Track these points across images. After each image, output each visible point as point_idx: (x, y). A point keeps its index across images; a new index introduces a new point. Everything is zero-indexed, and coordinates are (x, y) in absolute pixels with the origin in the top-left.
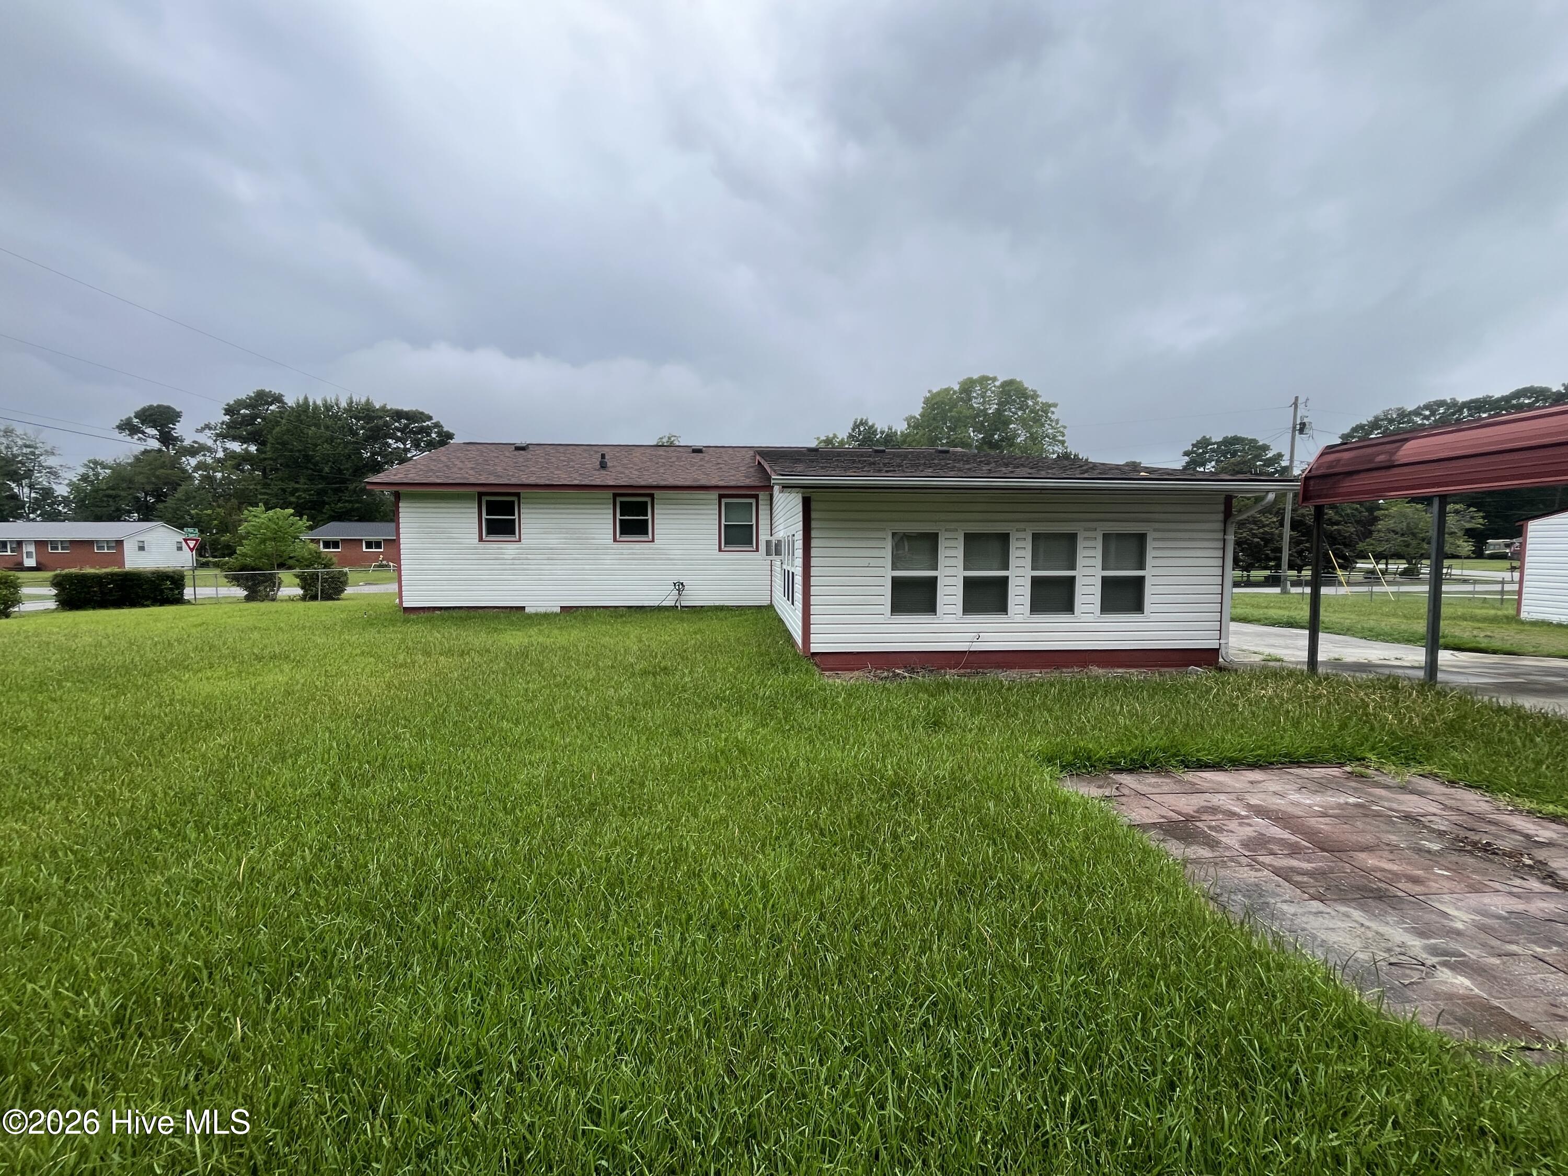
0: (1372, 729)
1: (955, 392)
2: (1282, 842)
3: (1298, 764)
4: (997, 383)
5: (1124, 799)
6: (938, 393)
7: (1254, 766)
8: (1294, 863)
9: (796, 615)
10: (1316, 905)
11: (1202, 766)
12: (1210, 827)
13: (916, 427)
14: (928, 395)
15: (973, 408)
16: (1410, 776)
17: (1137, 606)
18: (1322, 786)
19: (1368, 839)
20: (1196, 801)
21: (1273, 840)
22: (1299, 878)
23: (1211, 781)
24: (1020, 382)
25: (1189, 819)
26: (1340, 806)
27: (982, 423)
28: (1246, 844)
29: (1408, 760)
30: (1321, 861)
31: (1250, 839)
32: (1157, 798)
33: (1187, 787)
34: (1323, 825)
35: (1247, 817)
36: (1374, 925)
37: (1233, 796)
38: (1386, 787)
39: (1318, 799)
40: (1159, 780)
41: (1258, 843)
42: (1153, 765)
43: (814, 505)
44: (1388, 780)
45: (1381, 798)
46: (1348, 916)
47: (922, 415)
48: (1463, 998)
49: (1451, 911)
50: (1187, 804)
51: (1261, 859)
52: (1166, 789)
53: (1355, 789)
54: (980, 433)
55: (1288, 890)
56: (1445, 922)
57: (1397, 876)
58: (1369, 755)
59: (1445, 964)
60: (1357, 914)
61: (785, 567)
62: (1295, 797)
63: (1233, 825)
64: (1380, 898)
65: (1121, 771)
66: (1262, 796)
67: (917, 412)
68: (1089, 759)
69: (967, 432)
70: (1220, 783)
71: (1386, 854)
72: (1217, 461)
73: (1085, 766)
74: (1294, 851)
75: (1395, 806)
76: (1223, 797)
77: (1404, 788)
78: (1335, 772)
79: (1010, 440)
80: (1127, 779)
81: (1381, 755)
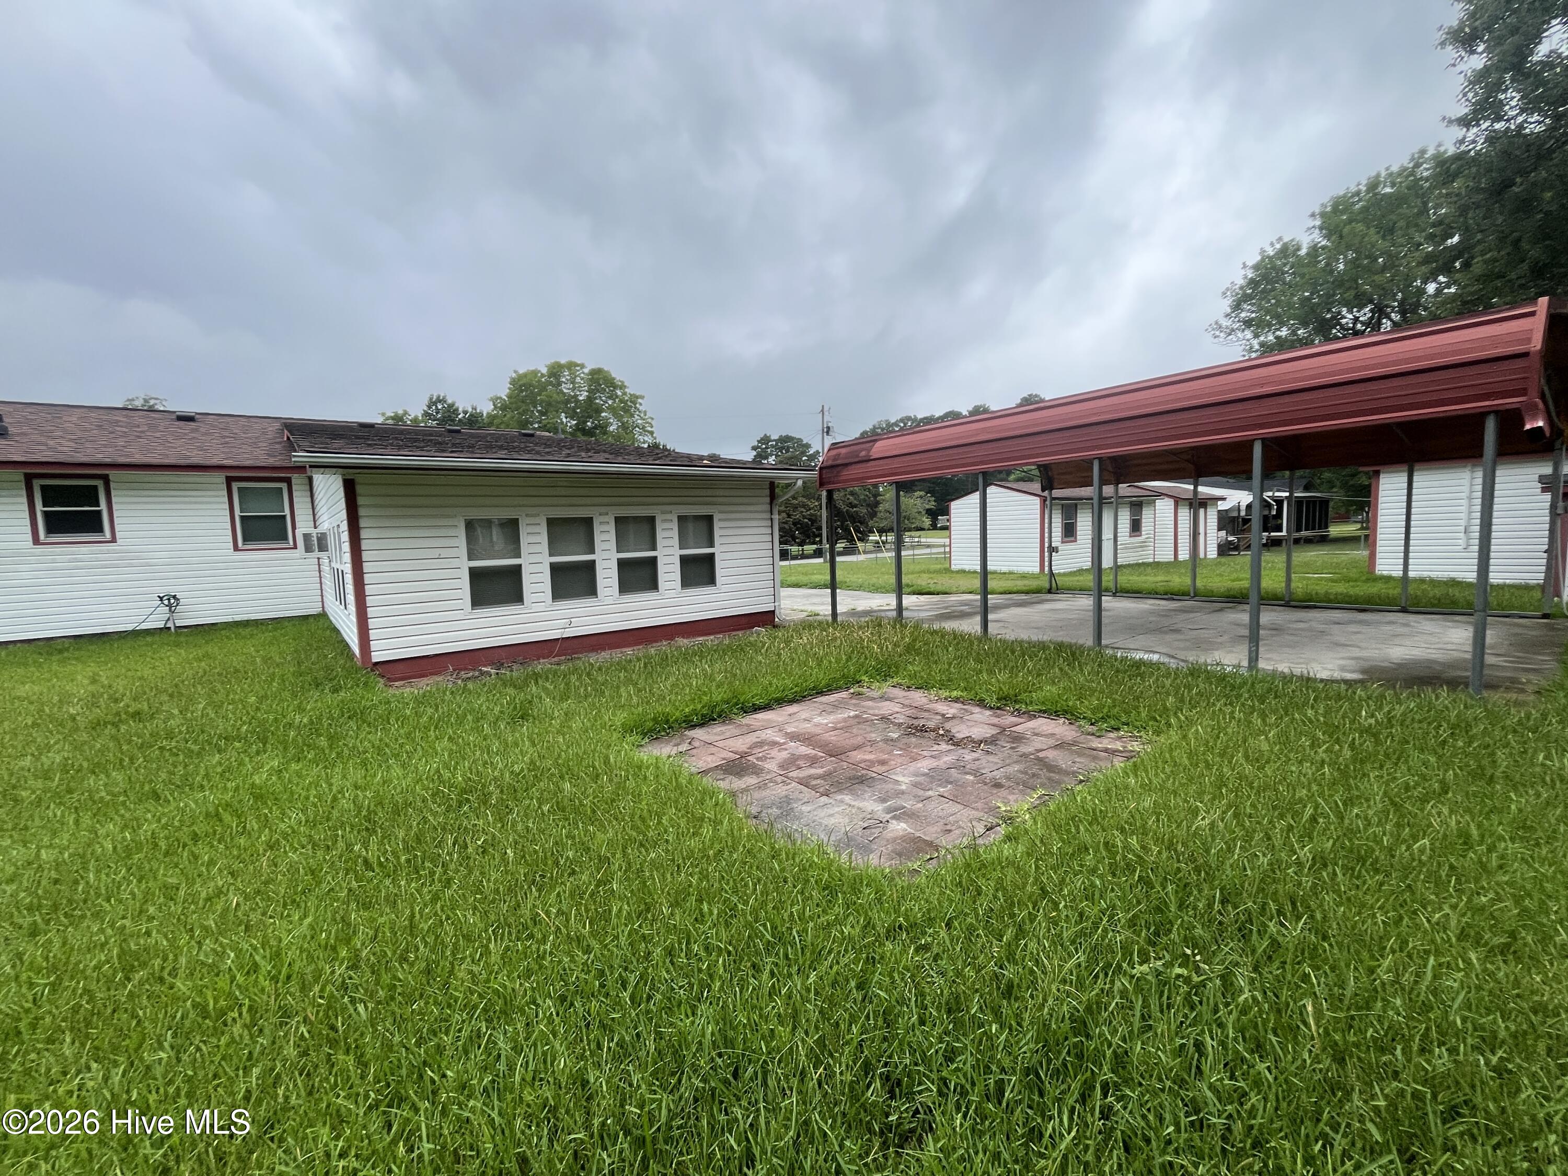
0: (866, 658)
1: (543, 375)
2: (806, 757)
3: (821, 693)
4: (586, 371)
5: (694, 751)
6: (525, 375)
7: (792, 701)
8: (812, 771)
9: (351, 621)
10: (824, 799)
11: (757, 709)
12: (758, 759)
13: (504, 408)
14: (514, 375)
15: (564, 394)
16: (886, 688)
17: (711, 580)
18: (836, 707)
19: (859, 740)
20: (751, 739)
21: (800, 757)
22: (814, 783)
23: (764, 720)
24: (608, 372)
25: (743, 755)
26: (845, 720)
27: (574, 409)
28: (781, 766)
29: (886, 677)
30: (830, 764)
31: (785, 760)
32: (720, 744)
33: (745, 730)
34: (831, 737)
35: (784, 744)
36: (856, 803)
37: (776, 729)
38: (873, 699)
39: (832, 718)
40: (723, 728)
41: (792, 762)
42: (720, 716)
43: (359, 489)
44: (875, 694)
45: (869, 708)
46: (842, 801)
47: (509, 397)
48: (901, 837)
49: (900, 778)
50: (741, 744)
51: (791, 774)
52: (728, 734)
53: (855, 705)
54: (572, 418)
55: (807, 793)
56: (897, 787)
57: (872, 763)
58: (864, 678)
59: (894, 818)
60: (847, 798)
61: (333, 565)
62: (818, 720)
63: (774, 752)
64: (862, 782)
65: (693, 727)
66: (796, 724)
67: (503, 392)
68: (667, 722)
69: (559, 417)
70: (769, 720)
71: (868, 749)
72: (777, 456)
73: (664, 729)
74: (813, 761)
75: (877, 712)
76: (769, 731)
77: (883, 698)
78: (844, 694)
79: (603, 428)
80: (698, 733)
81: (871, 677)
